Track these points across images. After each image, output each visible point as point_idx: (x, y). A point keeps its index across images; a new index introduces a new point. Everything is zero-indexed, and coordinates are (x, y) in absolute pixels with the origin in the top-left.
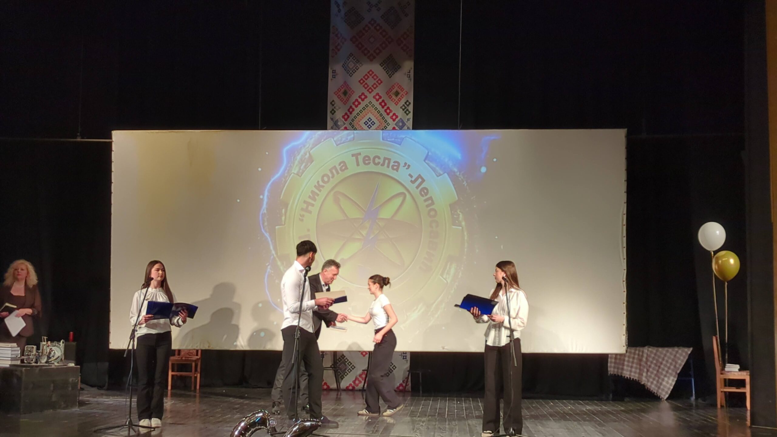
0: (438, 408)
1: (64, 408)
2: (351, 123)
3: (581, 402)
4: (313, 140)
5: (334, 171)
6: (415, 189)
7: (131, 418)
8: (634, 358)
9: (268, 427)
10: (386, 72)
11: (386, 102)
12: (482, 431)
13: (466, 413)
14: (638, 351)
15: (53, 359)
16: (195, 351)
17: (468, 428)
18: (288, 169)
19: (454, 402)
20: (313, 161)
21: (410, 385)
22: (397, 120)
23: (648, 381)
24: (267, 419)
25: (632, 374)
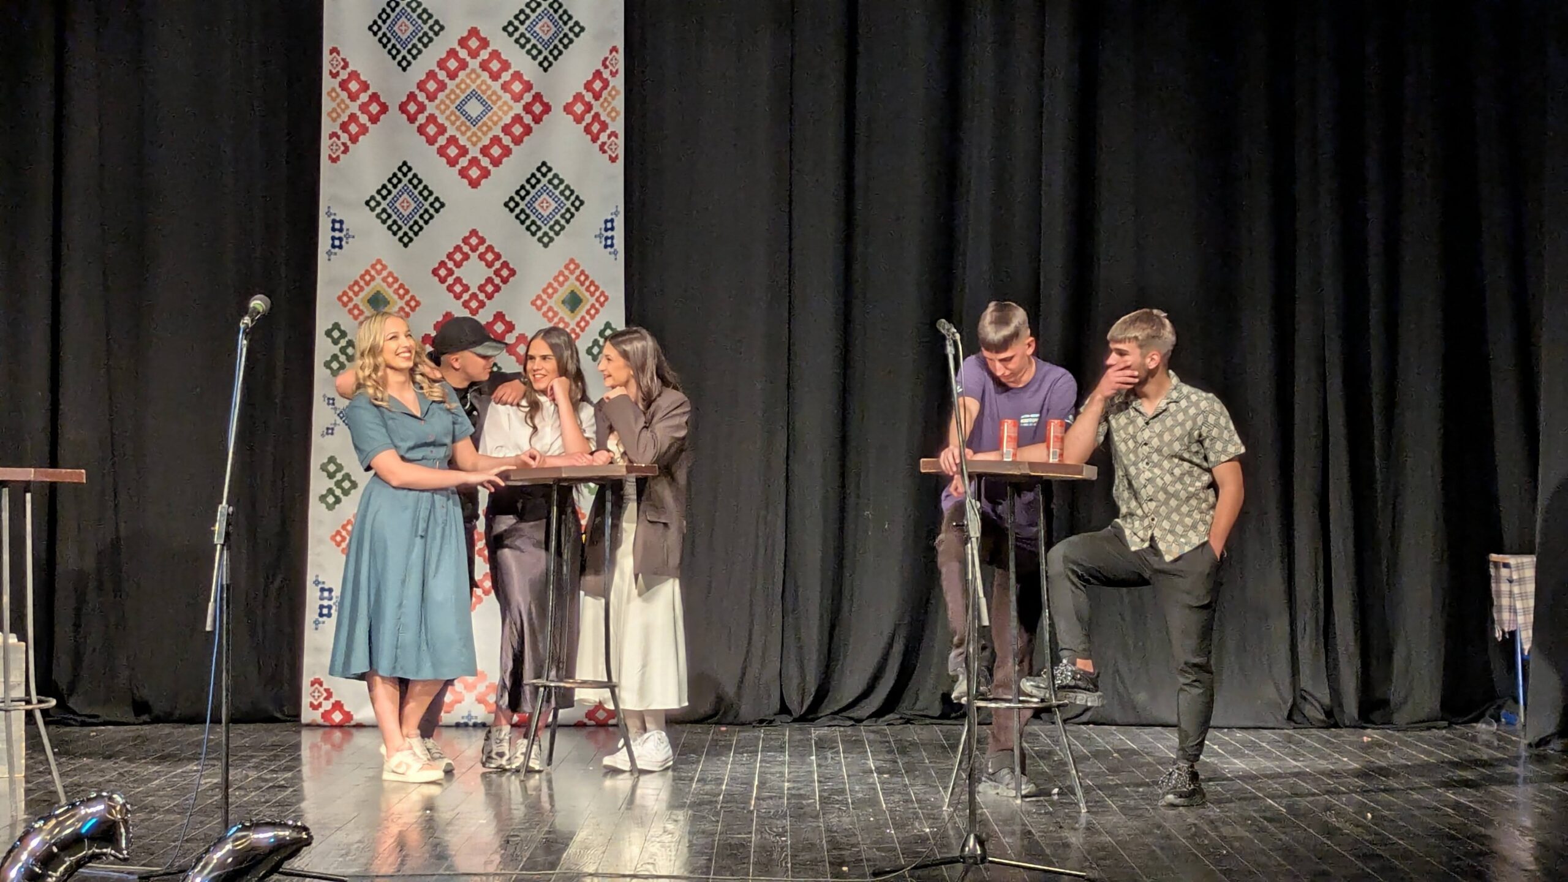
0: (726, 777)
13: (820, 792)
24: (121, 823)
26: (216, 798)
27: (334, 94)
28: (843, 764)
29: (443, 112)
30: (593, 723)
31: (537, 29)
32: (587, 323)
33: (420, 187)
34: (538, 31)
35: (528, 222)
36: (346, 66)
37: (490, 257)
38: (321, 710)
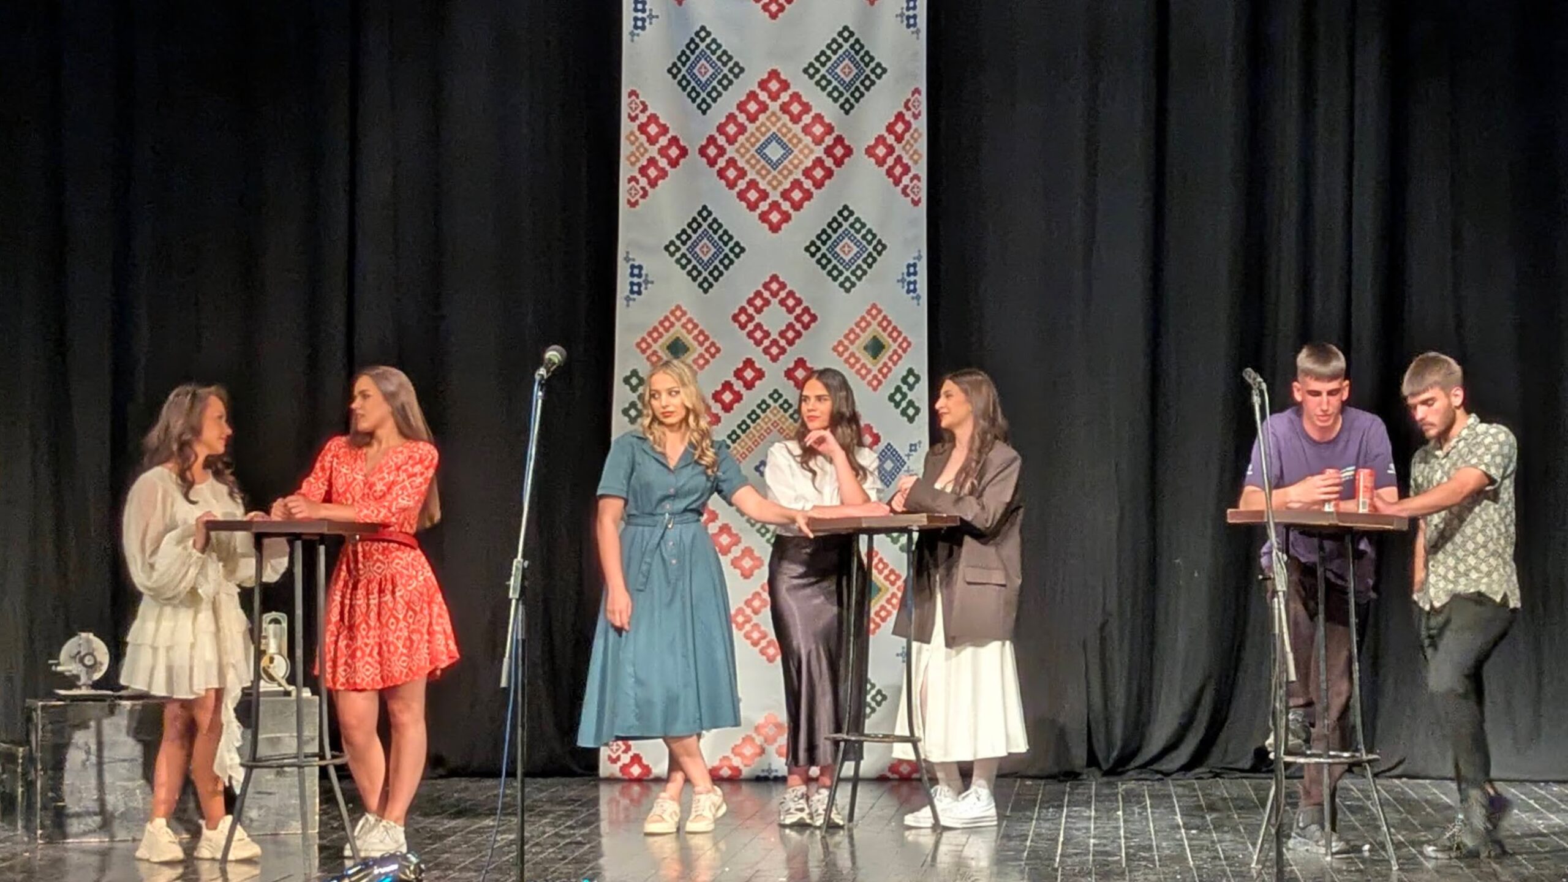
26: (512, 855)
27: (632, 138)
28: (1151, 821)
29: (742, 156)
30: (896, 776)
31: (838, 70)
32: (890, 370)
33: (720, 232)
34: (840, 73)
35: (829, 267)
36: (645, 109)
37: (791, 302)
38: (620, 764)
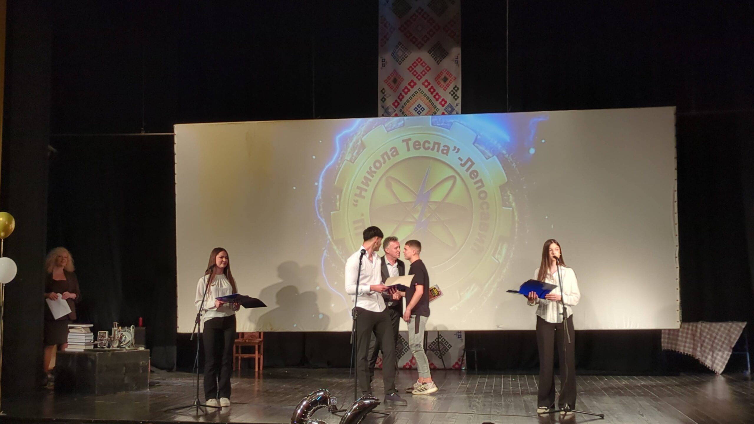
0: (494, 385)
1: (136, 390)
2: (401, 109)
3: (635, 377)
4: (364, 127)
5: (385, 157)
6: (466, 172)
7: (199, 398)
8: (687, 333)
9: (329, 406)
10: (434, 59)
11: (434, 88)
12: (537, 407)
13: (521, 389)
14: (691, 326)
15: (124, 343)
16: (258, 335)
17: (523, 405)
18: (341, 156)
19: (509, 379)
20: (365, 148)
21: (466, 363)
22: (446, 105)
23: (702, 356)
24: (328, 398)
25: (686, 349)
28: (527, 382)
